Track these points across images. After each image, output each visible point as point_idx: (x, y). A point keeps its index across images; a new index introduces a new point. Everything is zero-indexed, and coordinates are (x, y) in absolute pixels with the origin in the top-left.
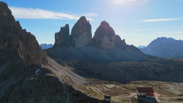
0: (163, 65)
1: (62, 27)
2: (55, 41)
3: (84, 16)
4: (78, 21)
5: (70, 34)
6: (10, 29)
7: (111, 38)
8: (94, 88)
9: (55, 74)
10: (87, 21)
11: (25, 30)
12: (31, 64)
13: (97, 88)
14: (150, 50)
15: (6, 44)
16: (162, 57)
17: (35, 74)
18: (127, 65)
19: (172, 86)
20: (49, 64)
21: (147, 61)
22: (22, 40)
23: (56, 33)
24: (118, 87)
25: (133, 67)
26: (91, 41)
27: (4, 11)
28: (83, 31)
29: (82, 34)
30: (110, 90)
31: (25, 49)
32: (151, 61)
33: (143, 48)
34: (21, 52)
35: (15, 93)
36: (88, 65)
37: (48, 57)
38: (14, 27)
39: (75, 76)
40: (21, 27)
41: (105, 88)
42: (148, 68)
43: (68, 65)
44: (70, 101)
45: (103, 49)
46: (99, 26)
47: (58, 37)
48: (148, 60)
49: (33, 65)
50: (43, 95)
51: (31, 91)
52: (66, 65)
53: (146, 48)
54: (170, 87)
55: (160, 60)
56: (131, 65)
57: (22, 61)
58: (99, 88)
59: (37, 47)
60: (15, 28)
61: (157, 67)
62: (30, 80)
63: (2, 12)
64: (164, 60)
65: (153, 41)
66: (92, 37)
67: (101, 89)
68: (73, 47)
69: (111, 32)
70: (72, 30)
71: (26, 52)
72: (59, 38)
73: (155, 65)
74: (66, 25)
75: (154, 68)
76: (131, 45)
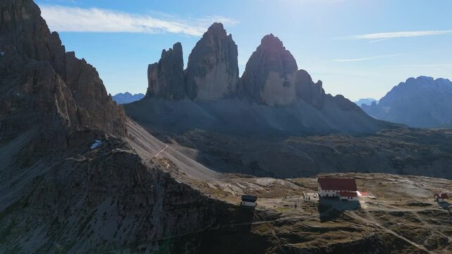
0: (417, 144)
1: (164, 50)
2: (149, 84)
3: (220, 23)
4: (205, 35)
5: (185, 67)
6: (36, 50)
7: (286, 79)
8: (226, 185)
9: (134, 150)
10: (228, 34)
11: (73, 53)
12: (83, 130)
13: (232, 184)
14: (388, 109)
15: (27, 86)
16: (416, 127)
17: (91, 150)
18: (324, 145)
19: (412, 182)
20: (130, 135)
21: (376, 135)
22: (66, 78)
23: (150, 65)
24: (282, 182)
25: (339, 148)
26: (238, 86)
27: (24, 9)
28: (218, 60)
29: (215, 67)
30: (262, 188)
31: (71, 99)
32: (387, 134)
33: (370, 104)
34: (63, 105)
35: (42, 189)
36: (227, 143)
37: (128, 119)
38: (47, 45)
39: (191, 165)
40: (64, 46)
41: (251, 185)
42: (376, 151)
43: (178, 141)
44: (163, 205)
45: (267, 105)
46: (258, 48)
47: (155, 74)
48: (378, 133)
49: (87, 131)
50: (105, 192)
51: (77, 185)
52: (173, 141)
53: (377, 103)
54: (405, 183)
55: (409, 134)
56: (335, 143)
57: (64, 123)
58: (239, 184)
59: (101, 95)
60: (49, 49)
61: (399, 150)
62: (76, 162)
63: (19, 12)
64: (421, 133)
65: (396, 87)
66: (240, 76)
67: (242, 186)
68: (192, 99)
69: (287, 60)
70: (191, 57)
71: (73, 105)
72: (159, 76)
73: (394, 145)
74: (175, 46)
75: (390, 151)
76: (338, 96)
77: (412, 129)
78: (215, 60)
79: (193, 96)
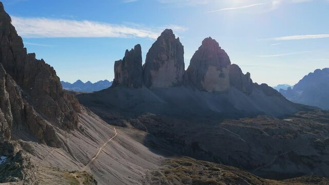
1: (127, 50)
3: (171, 30)
4: (159, 38)
5: (144, 62)
7: (221, 71)
10: (176, 38)
11: (34, 54)
14: (300, 93)
18: (254, 127)
21: (296, 117)
23: (116, 62)
25: (267, 130)
26: (184, 76)
28: (168, 57)
29: (166, 62)
32: (303, 116)
33: (287, 89)
36: (173, 125)
38: (11, 48)
40: (26, 48)
42: (298, 133)
43: (132, 123)
45: (207, 91)
46: (199, 48)
47: (119, 68)
48: (297, 115)
52: (128, 124)
53: (292, 88)
55: (322, 116)
56: (263, 125)
59: (55, 91)
60: (12, 51)
61: (318, 132)
66: (186, 69)
68: (148, 87)
69: (222, 57)
70: (148, 55)
72: (122, 70)
73: (313, 127)
74: (136, 47)
75: (311, 133)
76: (263, 84)
77: (324, 112)
78: (166, 57)
79: (149, 85)
